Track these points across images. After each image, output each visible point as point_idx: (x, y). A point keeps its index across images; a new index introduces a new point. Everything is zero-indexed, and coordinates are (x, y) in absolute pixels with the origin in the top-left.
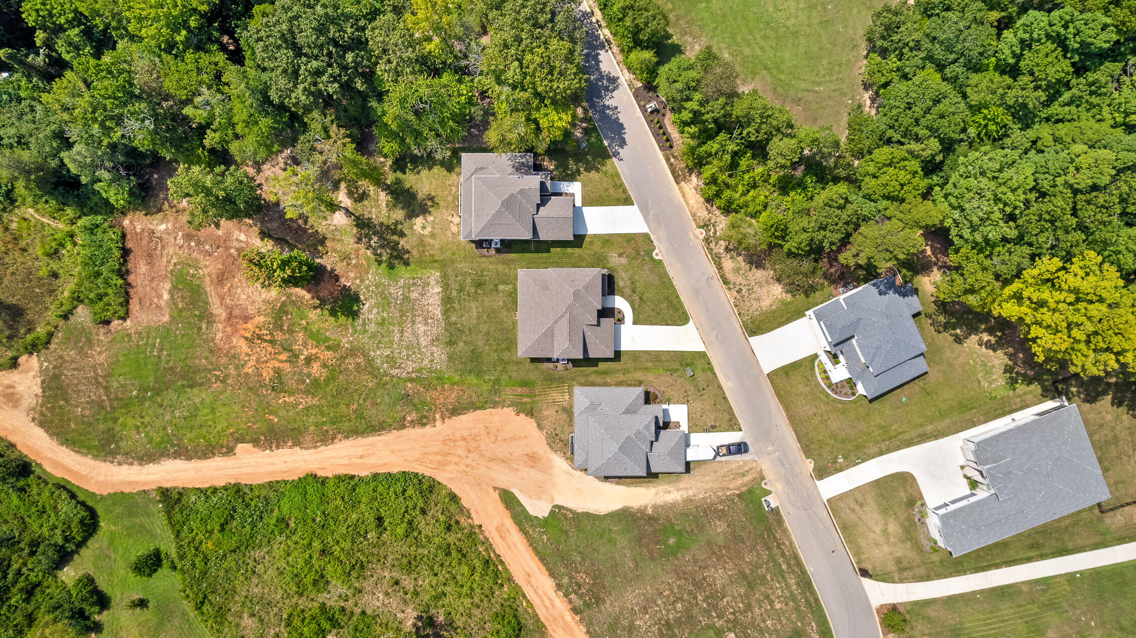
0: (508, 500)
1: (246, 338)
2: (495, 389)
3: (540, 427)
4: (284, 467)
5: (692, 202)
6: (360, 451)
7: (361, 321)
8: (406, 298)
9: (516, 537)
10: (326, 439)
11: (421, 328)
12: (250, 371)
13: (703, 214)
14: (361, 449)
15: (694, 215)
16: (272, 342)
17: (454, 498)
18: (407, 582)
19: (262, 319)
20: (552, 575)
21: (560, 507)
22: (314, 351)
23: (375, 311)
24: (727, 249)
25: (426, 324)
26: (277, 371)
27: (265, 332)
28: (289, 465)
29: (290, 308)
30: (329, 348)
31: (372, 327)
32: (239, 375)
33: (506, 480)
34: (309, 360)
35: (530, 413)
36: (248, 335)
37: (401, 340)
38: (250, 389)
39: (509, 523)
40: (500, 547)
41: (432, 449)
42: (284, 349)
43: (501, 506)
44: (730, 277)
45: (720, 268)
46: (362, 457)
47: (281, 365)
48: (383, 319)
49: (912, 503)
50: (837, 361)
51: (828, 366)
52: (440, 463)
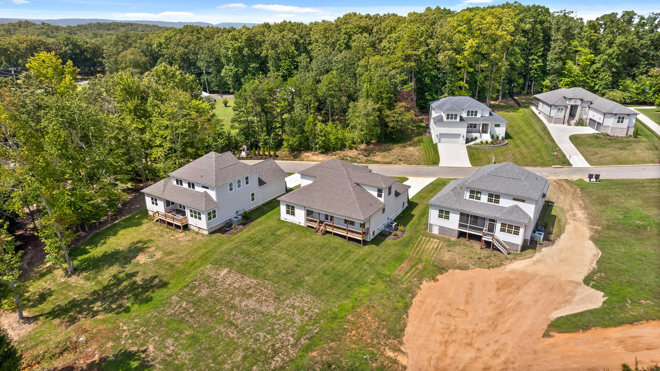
0: (571, 324)
3: (464, 268)
11: (250, 303)
13: (333, 158)
21: (587, 280)
24: (368, 156)
25: (250, 297)
31: (183, 357)
37: (240, 332)
44: (386, 160)
45: (377, 163)
49: (595, 137)
50: (476, 138)
51: (478, 141)
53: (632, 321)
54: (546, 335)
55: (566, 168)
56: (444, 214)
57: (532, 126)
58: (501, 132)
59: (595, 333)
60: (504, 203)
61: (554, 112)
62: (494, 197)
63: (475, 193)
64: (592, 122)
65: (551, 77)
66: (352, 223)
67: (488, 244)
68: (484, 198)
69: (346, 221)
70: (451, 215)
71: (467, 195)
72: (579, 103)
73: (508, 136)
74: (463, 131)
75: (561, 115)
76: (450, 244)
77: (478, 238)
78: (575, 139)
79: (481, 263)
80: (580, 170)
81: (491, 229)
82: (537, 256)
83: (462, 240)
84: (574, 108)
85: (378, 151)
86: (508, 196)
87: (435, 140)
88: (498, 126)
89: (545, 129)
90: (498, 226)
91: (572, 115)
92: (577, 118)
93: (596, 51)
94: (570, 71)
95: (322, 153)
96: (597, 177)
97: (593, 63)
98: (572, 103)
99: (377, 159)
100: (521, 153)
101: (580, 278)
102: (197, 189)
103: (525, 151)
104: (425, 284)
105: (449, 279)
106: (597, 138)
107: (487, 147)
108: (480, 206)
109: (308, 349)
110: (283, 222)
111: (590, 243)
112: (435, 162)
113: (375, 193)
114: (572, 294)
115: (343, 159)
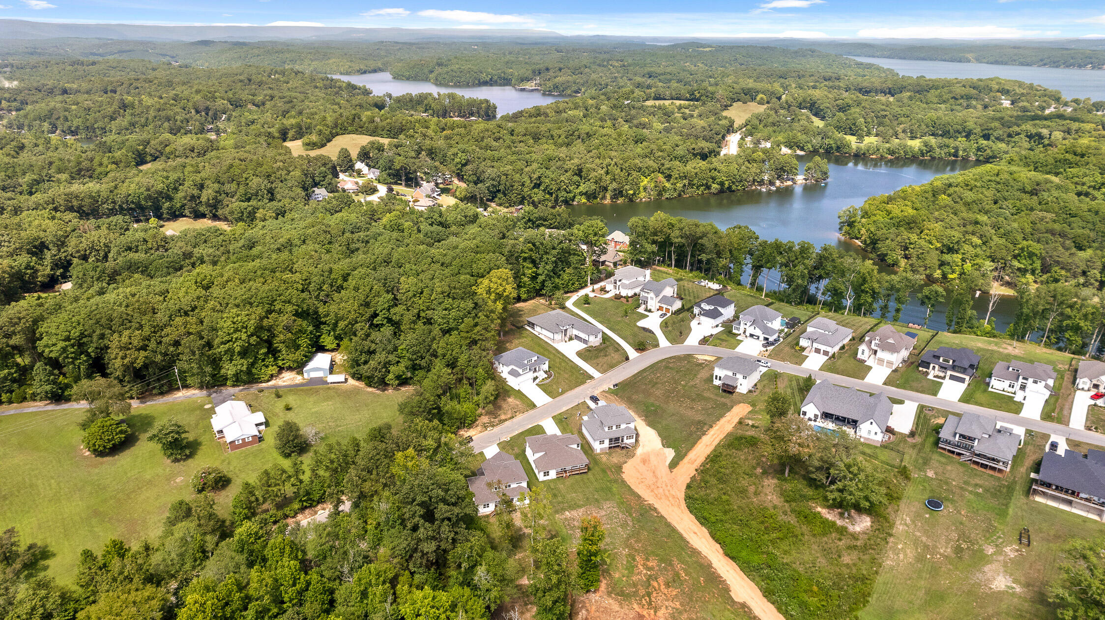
0: (673, 465)
1: (655, 612)
2: (616, 481)
3: (626, 462)
4: (732, 571)
6: (692, 535)
9: (692, 455)
10: (695, 552)
12: (677, 603)
13: (479, 428)
14: (690, 534)
16: (649, 595)
17: (689, 487)
18: (752, 489)
19: (635, 606)
20: (700, 438)
21: (663, 446)
22: (641, 567)
24: (496, 418)
25: (592, 514)
26: (667, 585)
27: (644, 601)
28: (728, 568)
29: (618, 590)
30: (634, 560)
32: (685, 611)
33: (664, 469)
34: (648, 568)
35: (620, 468)
36: (652, 612)
38: (691, 600)
39: (686, 460)
40: (702, 459)
41: (668, 503)
42: (650, 585)
43: (679, 467)
44: (509, 416)
45: (506, 420)
46: (695, 533)
47: (662, 584)
50: (537, 377)
51: (540, 378)
52: (674, 497)
53: (685, 455)
54: (672, 472)
55: (594, 382)
56: (602, 442)
57: (551, 352)
58: (546, 367)
59: (681, 464)
60: (623, 427)
61: (555, 336)
62: (618, 426)
63: (610, 428)
64: (578, 337)
67: (625, 448)
68: (614, 428)
70: (605, 441)
71: (606, 429)
72: (568, 327)
73: (550, 368)
74: (530, 375)
75: (559, 336)
76: (610, 454)
77: (620, 447)
78: (579, 354)
79: (629, 457)
80: (601, 381)
81: (622, 440)
82: (642, 444)
83: (612, 450)
84: (566, 331)
85: (499, 411)
86: (623, 424)
87: (518, 388)
88: (544, 364)
89: (558, 351)
90: (625, 438)
91: (565, 335)
92: (568, 336)
96: (616, 384)
97: (537, 275)
98: (565, 328)
99: (503, 417)
100: (566, 379)
101: (661, 446)
102: (512, 486)
103: (566, 376)
104: (624, 476)
105: (626, 468)
106: (589, 351)
107: (548, 381)
108: (615, 433)
109: (631, 515)
110: (543, 482)
111: (648, 428)
112: (535, 406)
113: (575, 446)
114: (664, 454)
115: (485, 427)
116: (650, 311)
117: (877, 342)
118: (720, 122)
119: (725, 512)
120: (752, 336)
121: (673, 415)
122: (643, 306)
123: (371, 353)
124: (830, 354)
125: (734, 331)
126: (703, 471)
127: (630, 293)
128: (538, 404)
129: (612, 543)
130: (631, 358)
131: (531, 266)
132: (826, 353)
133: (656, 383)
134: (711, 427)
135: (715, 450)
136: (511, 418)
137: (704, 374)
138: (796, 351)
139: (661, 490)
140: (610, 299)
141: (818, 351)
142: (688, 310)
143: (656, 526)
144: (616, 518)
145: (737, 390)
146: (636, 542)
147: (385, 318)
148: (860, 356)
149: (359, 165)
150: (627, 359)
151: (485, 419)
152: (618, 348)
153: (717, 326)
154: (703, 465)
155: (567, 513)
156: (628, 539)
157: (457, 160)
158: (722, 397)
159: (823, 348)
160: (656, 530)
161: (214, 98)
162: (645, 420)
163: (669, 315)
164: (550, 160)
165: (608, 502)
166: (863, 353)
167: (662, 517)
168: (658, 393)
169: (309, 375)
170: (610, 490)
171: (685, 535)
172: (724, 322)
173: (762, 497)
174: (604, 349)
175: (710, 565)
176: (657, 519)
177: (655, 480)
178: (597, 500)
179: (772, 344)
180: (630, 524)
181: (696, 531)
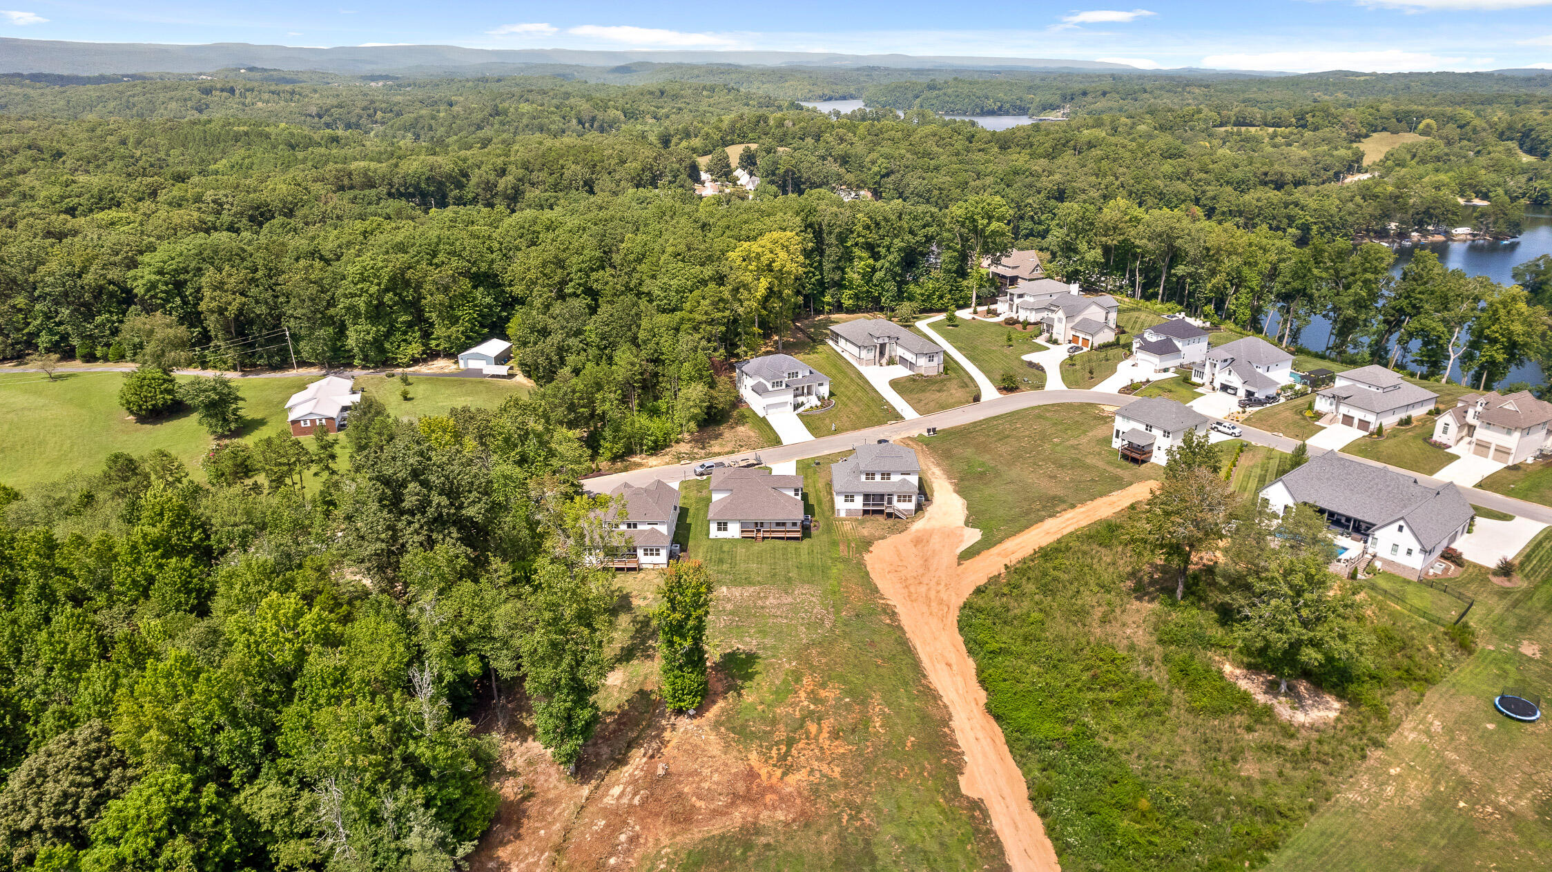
0: (970, 553)
1: (785, 774)
2: (846, 561)
3: (883, 538)
4: (985, 742)
5: (654, 463)
6: (941, 667)
7: (760, 652)
8: (732, 613)
9: (1011, 544)
10: (930, 696)
11: (771, 601)
12: (837, 770)
13: (667, 458)
14: (938, 666)
15: (667, 464)
16: (790, 743)
17: (979, 591)
18: (1100, 612)
19: (753, 757)
20: (1042, 520)
21: (967, 524)
22: (803, 695)
23: (748, 639)
24: (703, 448)
25: (766, 598)
26: (835, 735)
27: (774, 752)
28: (980, 734)
29: (738, 723)
30: (798, 681)
31: (769, 641)
32: (846, 785)
33: (947, 557)
34: (816, 700)
35: (869, 544)
36: (779, 772)
37: (786, 618)
38: (867, 769)
39: (994, 550)
40: (1026, 552)
41: (925, 609)
42: (801, 727)
43: (978, 558)
44: (727, 450)
45: (719, 454)
46: (949, 665)
47: (826, 729)
48: (760, 632)
49: (912, 379)
50: (803, 404)
51: (807, 406)
52: (941, 602)
53: (1000, 541)
54: (959, 564)
55: (900, 424)
56: (849, 497)
57: (845, 373)
58: (825, 391)
59: (985, 554)
60: (895, 478)
61: (864, 354)
62: (886, 475)
63: (870, 475)
64: (903, 361)
65: (831, 291)
66: (784, 524)
67: (890, 515)
68: (878, 478)
69: (778, 524)
70: (856, 498)
71: (863, 477)
72: (887, 340)
73: (831, 394)
74: (789, 397)
75: (871, 355)
76: (862, 522)
77: (881, 512)
78: (894, 384)
79: (893, 531)
80: (914, 423)
81: (890, 502)
82: (927, 515)
83: (867, 517)
84: (883, 346)
85: (710, 439)
86: (896, 472)
87: (761, 414)
88: (821, 385)
89: (860, 375)
90: (895, 498)
91: (882, 354)
92: (887, 356)
93: (876, 256)
94: (851, 282)
95: (652, 455)
96: (934, 430)
97: (874, 270)
98: (881, 341)
99: (716, 449)
100: (854, 413)
101: (962, 523)
102: (640, 527)
103: (856, 409)
104: (867, 557)
105: (879, 548)
106: (914, 380)
107: (818, 412)
108: (877, 485)
109: (838, 612)
110: (716, 540)
111: (956, 496)
112: (777, 441)
113: (792, 493)
114: (962, 535)
115: (679, 458)
116: (1055, 342)
117: (1479, 409)
118: (1335, 153)
119: (1026, 639)
120: (1225, 388)
121: (1012, 482)
122: (1046, 335)
123: (545, 332)
124: (1372, 427)
125: (1195, 379)
126: (1020, 571)
127: (1033, 317)
128: (785, 441)
129: (774, 647)
130: (982, 400)
131: (865, 255)
132: (1364, 425)
133: (1008, 436)
134: (1073, 506)
135: (1059, 541)
136: (727, 453)
137: (1100, 432)
138: (1304, 418)
139: (923, 589)
140: (998, 324)
141: (1348, 420)
142: (1124, 346)
143: (876, 638)
144: (806, 611)
145: (1153, 460)
146: (819, 654)
147: (580, 285)
148: (1438, 436)
149: (739, 173)
150: (977, 399)
151: (684, 448)
152: (967, 382)
153: (1166, 370)
154: (1024, 561)
155: (724, 589)
156: (807, 647)
157: (875, 169)
158: (1119, 466)
159: (1357, 415)
160: (872, 644)
161: (606, 108)
162: (956, 485)
163: (1085, 349)
164: (1016, 173)
165: (807, 586)
166: (1445, 431)
167: (900, 628)
168: (1003, 449)
169: (466, 364)
170: (825, 570)
171: (926, 663)
172: (1182, 366)
173: (1114, 628)
174: (942, 381)
175: (946, 721)
176: (886, 629)
177: (921, 571)
178: (789, 580)
179: (1259, 402)
180: (828, 624)
181: (953, 661)
